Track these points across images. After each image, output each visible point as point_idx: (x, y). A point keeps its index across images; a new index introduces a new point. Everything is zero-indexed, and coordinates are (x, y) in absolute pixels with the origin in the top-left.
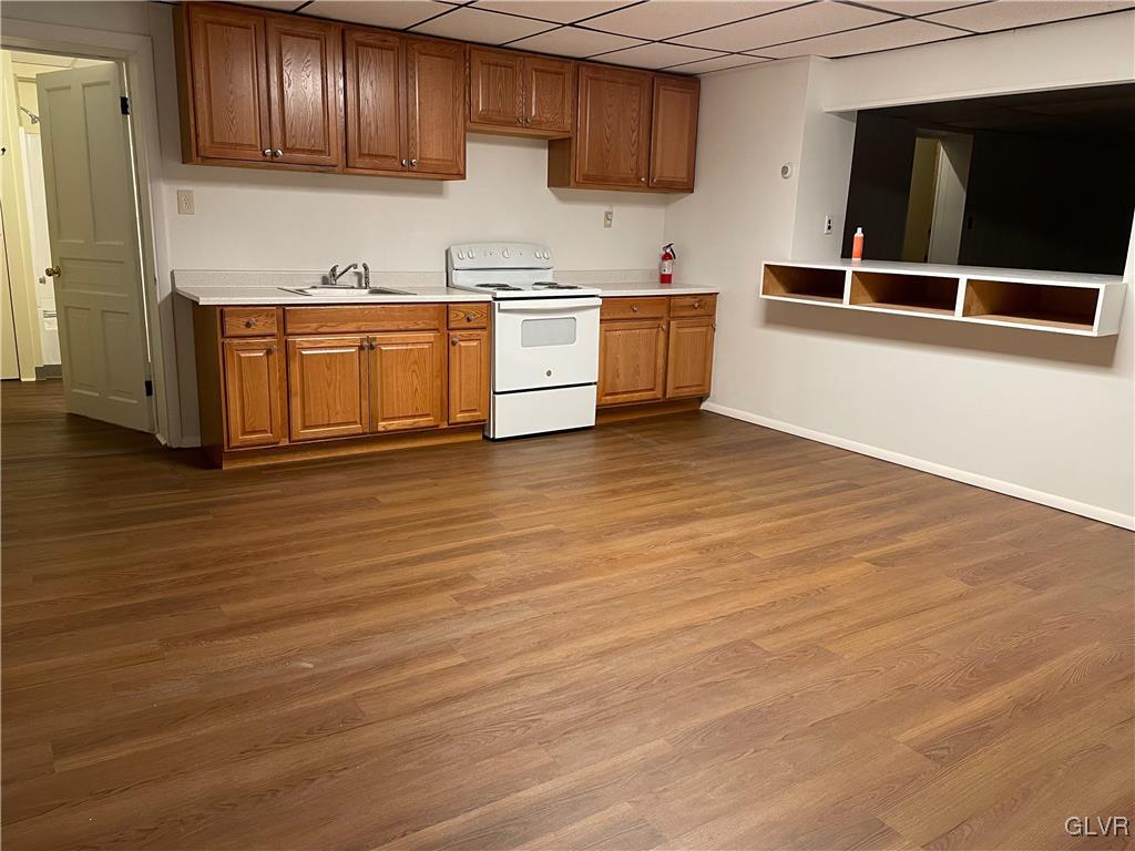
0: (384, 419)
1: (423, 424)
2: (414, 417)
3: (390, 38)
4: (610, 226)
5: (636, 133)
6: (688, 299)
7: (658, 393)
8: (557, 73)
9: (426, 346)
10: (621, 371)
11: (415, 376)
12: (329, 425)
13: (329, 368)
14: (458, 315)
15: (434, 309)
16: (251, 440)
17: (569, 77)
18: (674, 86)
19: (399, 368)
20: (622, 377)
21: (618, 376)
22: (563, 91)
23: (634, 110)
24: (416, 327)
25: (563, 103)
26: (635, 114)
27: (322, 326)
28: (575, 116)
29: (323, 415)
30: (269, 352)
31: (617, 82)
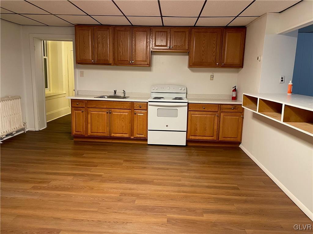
0: (114, 133)
1: (126, 136)
2: (122, 134)
3: (127, 28)
4: (213, 80)
5: (215, 48)
6: (229, 106)
7: (214, 138)
8: (183, 32)
9: (127, 114)
10: (198, 129)
11: (123, 122)
12: (98, 133)
13: (98, 117)
14: (136, 106)
15: (129, 103)
16: (77, 134)
17: (187, 33)
18: (233, 31)
19: (118, 120)
20: (198, 131)
21: (197, 130)
22: (185, 37)
23: (214, 41)
24: (124, 108)
25: (185, 40)
26: (215, 42)
27: (96, 106)
28: (189, 45)
29: (96, 129)
30: (82, 112)
31: (207, 32)
